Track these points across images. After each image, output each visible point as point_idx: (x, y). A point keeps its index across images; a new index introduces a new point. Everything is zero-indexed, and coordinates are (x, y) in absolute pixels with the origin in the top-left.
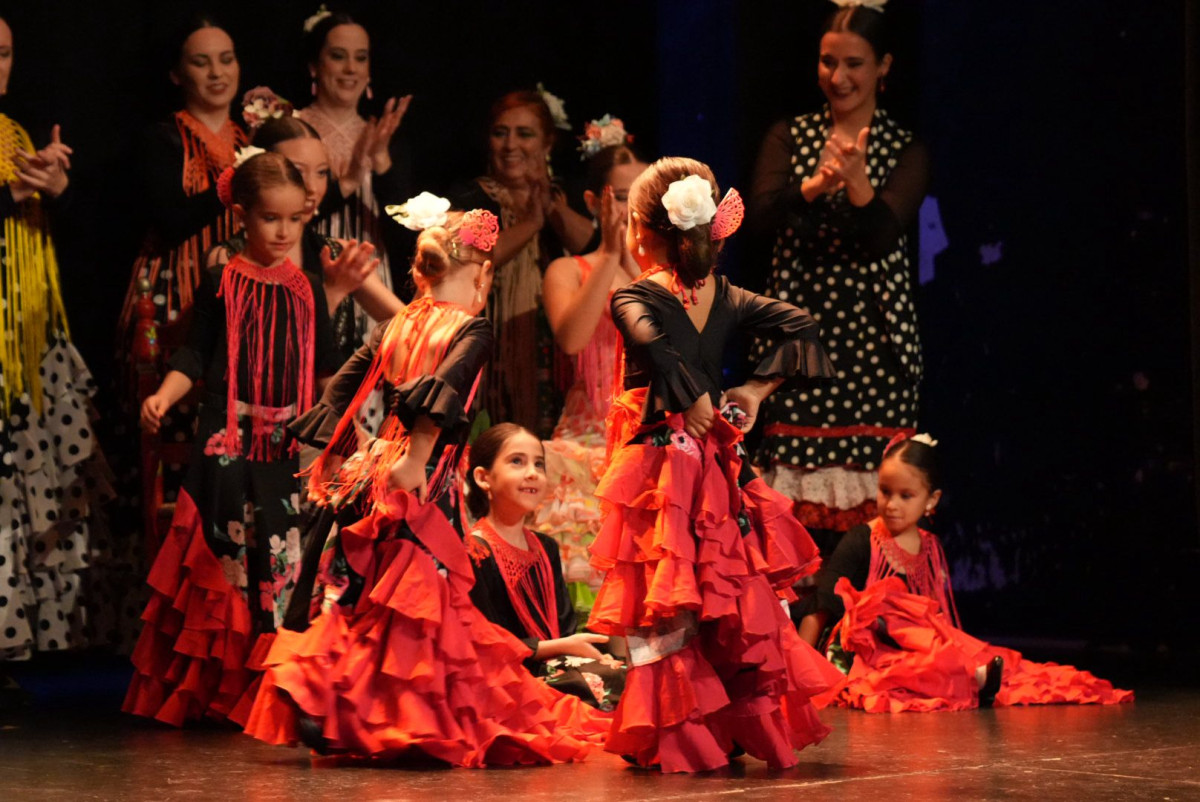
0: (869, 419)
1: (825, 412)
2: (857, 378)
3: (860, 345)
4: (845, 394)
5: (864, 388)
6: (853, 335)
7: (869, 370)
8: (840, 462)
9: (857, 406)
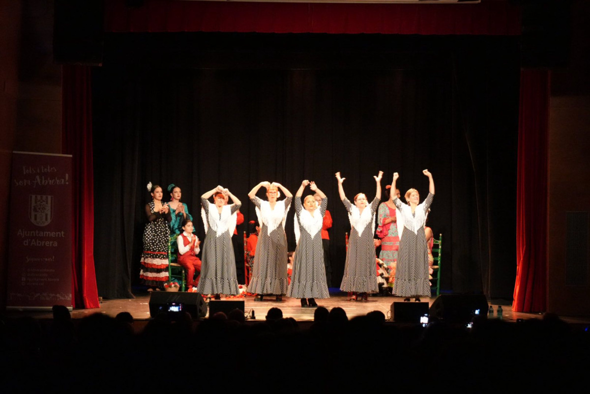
0: (162, 251)
1: (156, 250)
2: (161, 245)
3: (162, 239)
4: (159, 247)
5: (162, 246)
6: (161, 238)
7: (163, 243)
8: (159, 258)
9: (161, 249)
